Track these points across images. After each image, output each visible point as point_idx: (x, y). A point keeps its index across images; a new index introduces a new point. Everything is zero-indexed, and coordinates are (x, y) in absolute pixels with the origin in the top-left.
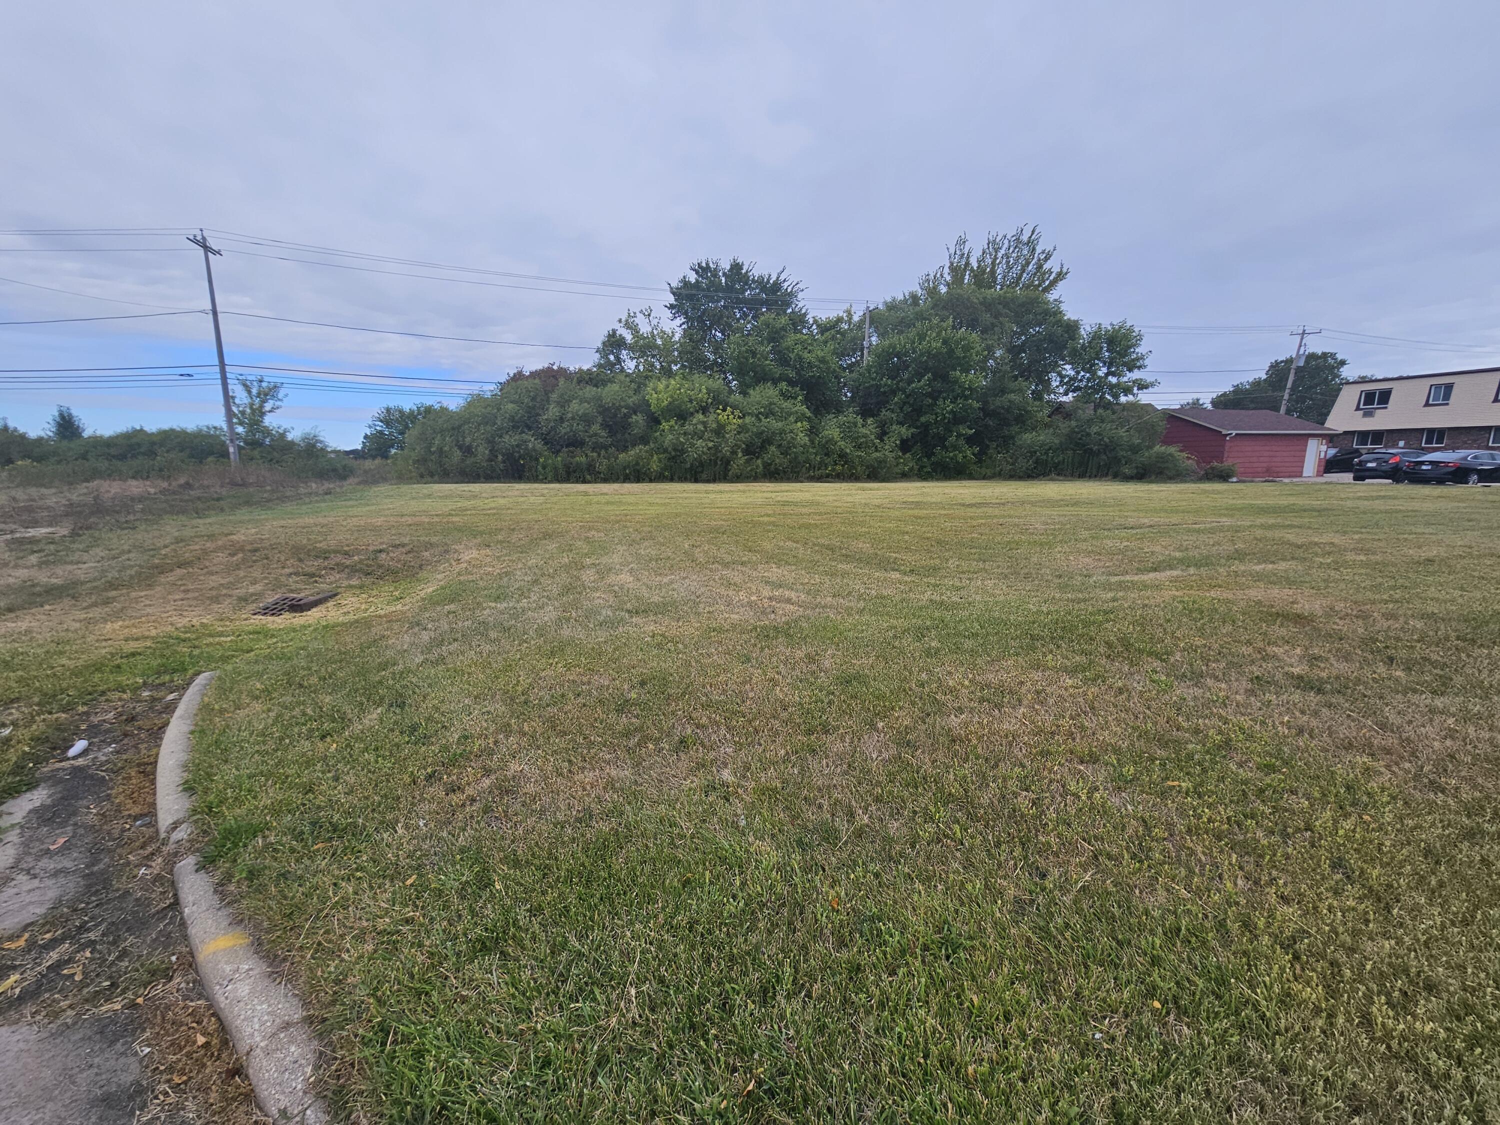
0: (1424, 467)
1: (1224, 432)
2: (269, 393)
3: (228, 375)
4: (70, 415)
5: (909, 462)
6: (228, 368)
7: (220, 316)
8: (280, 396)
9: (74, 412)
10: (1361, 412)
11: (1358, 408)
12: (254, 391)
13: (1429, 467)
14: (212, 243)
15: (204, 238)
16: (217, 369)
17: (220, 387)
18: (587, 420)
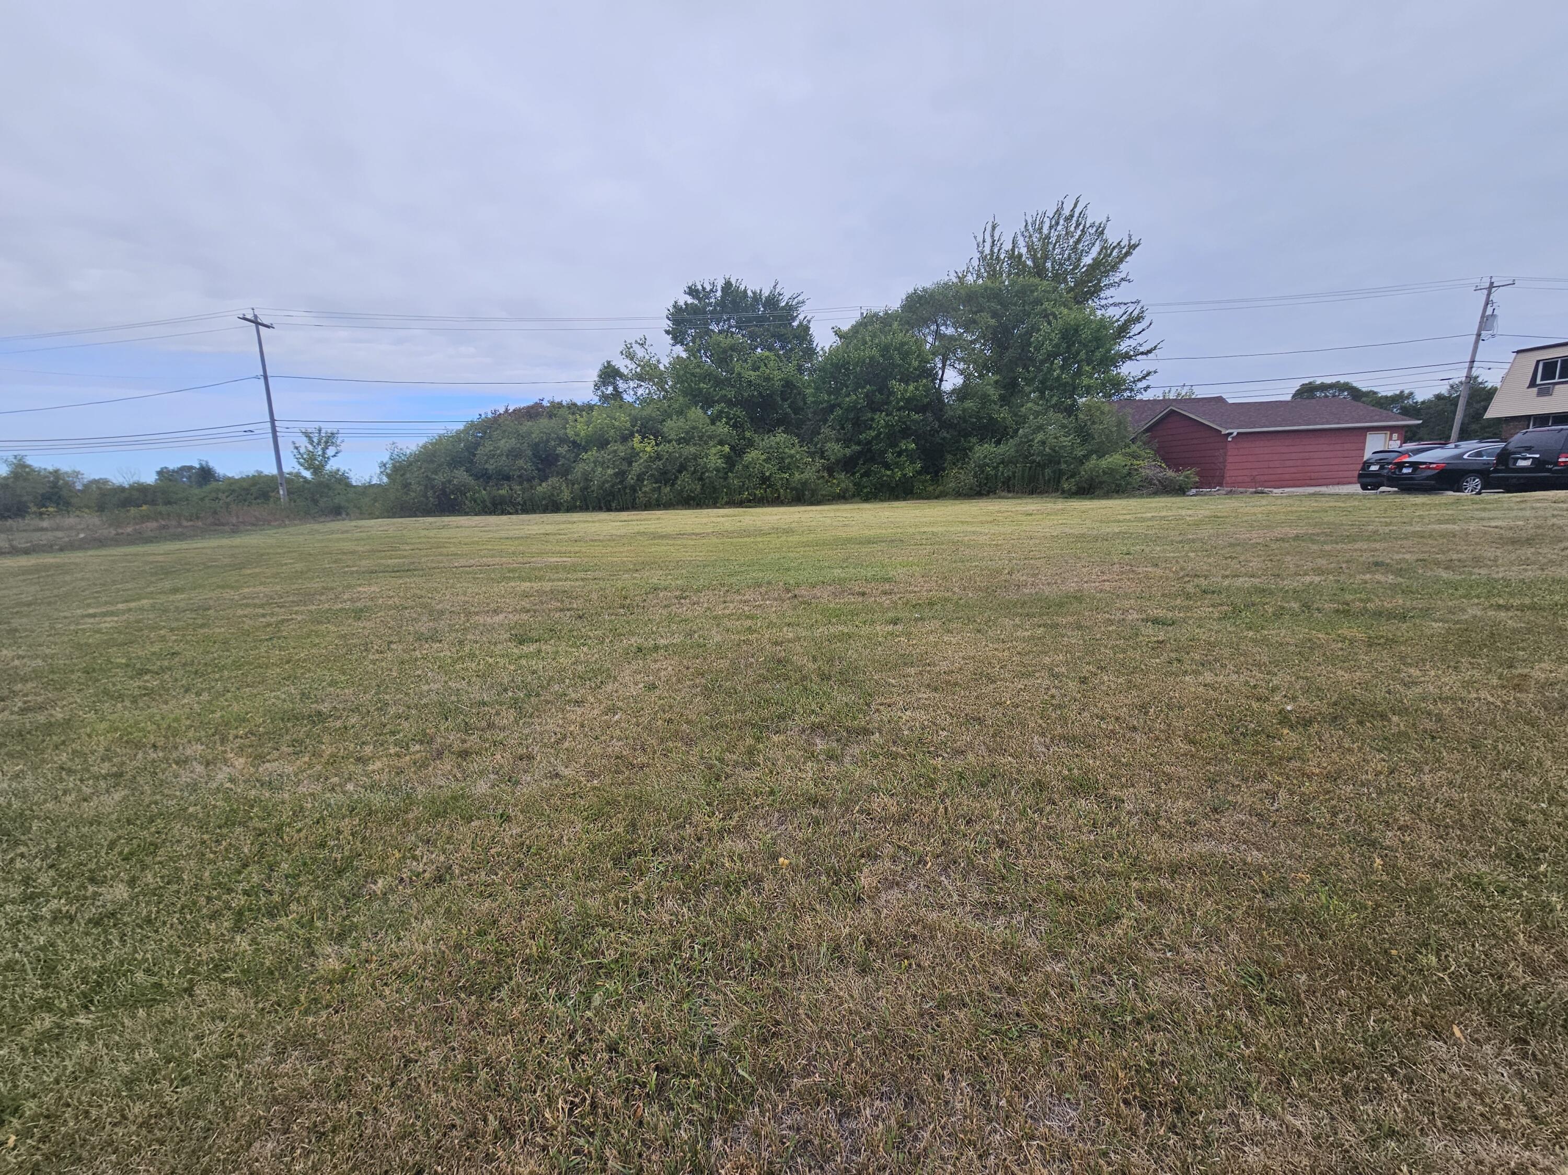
0: (1405, 471)
1: (1224, 432)
2: (330, 440)
3: (278, 429)
4: (207, 465)
5: (843, 480)
6: (277, 423)
7: (270, 379)
8: (338, 442)
9: (211, 464)
10: (1535, 390)
11: (1533, 384)
12: (315, 440)
13: (1410, 470)
14: (263, 319)
15: (256, 316)
16: (269, 425)
17: (271, 440)
18: (514, 454)
